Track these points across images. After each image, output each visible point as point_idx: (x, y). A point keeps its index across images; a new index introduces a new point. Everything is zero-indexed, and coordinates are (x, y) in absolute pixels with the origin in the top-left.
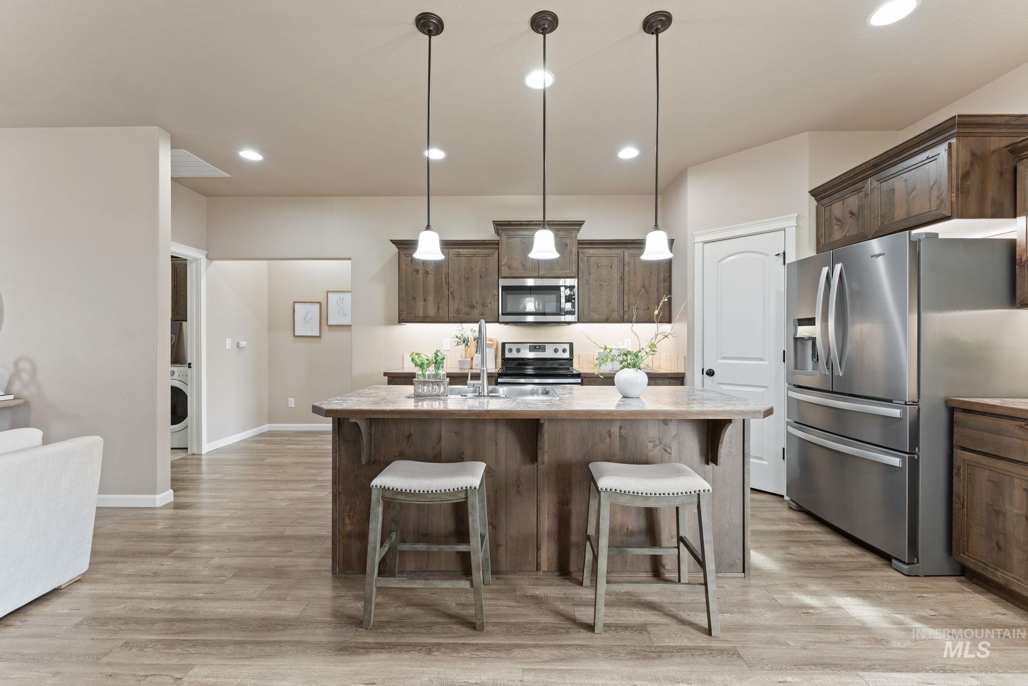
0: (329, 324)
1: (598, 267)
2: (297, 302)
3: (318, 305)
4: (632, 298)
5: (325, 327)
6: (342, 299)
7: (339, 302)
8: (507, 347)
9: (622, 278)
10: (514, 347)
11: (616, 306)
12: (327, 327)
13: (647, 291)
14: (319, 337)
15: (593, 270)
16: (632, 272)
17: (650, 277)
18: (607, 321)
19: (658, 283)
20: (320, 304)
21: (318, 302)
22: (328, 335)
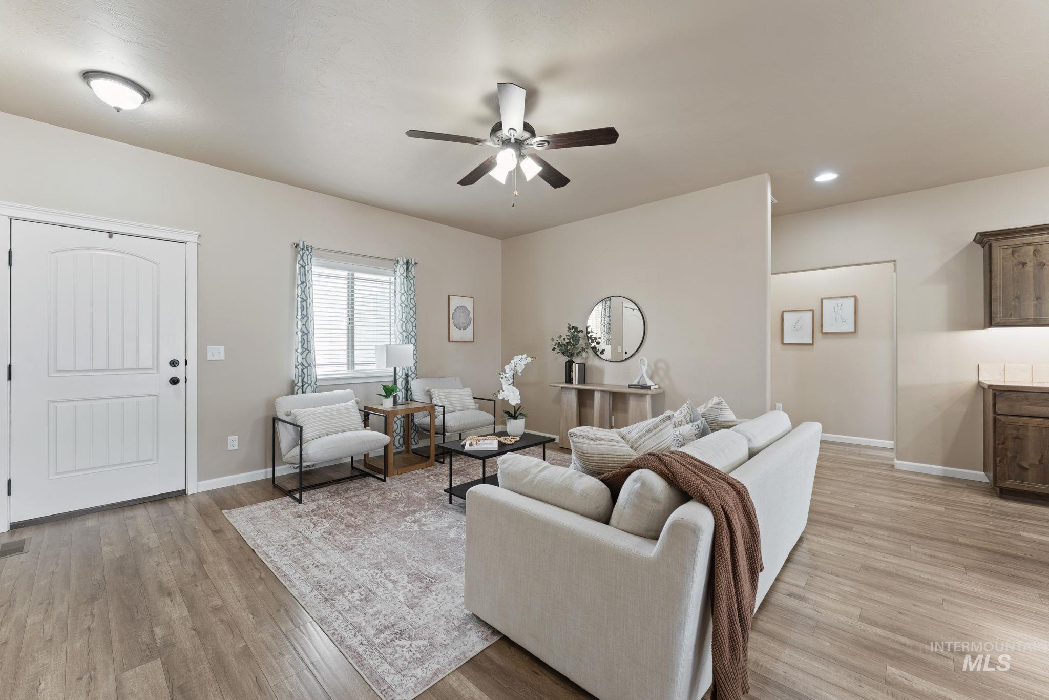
0: (824, 331)
2: (786, 311)
3: (811, 313)
5: (818, 335)
6: (840, 306)
7: (836, 308)
12: (821, 334)
14: (812, 344)
20: (813, 311)
21: (811, 310)
22: (821, 342)
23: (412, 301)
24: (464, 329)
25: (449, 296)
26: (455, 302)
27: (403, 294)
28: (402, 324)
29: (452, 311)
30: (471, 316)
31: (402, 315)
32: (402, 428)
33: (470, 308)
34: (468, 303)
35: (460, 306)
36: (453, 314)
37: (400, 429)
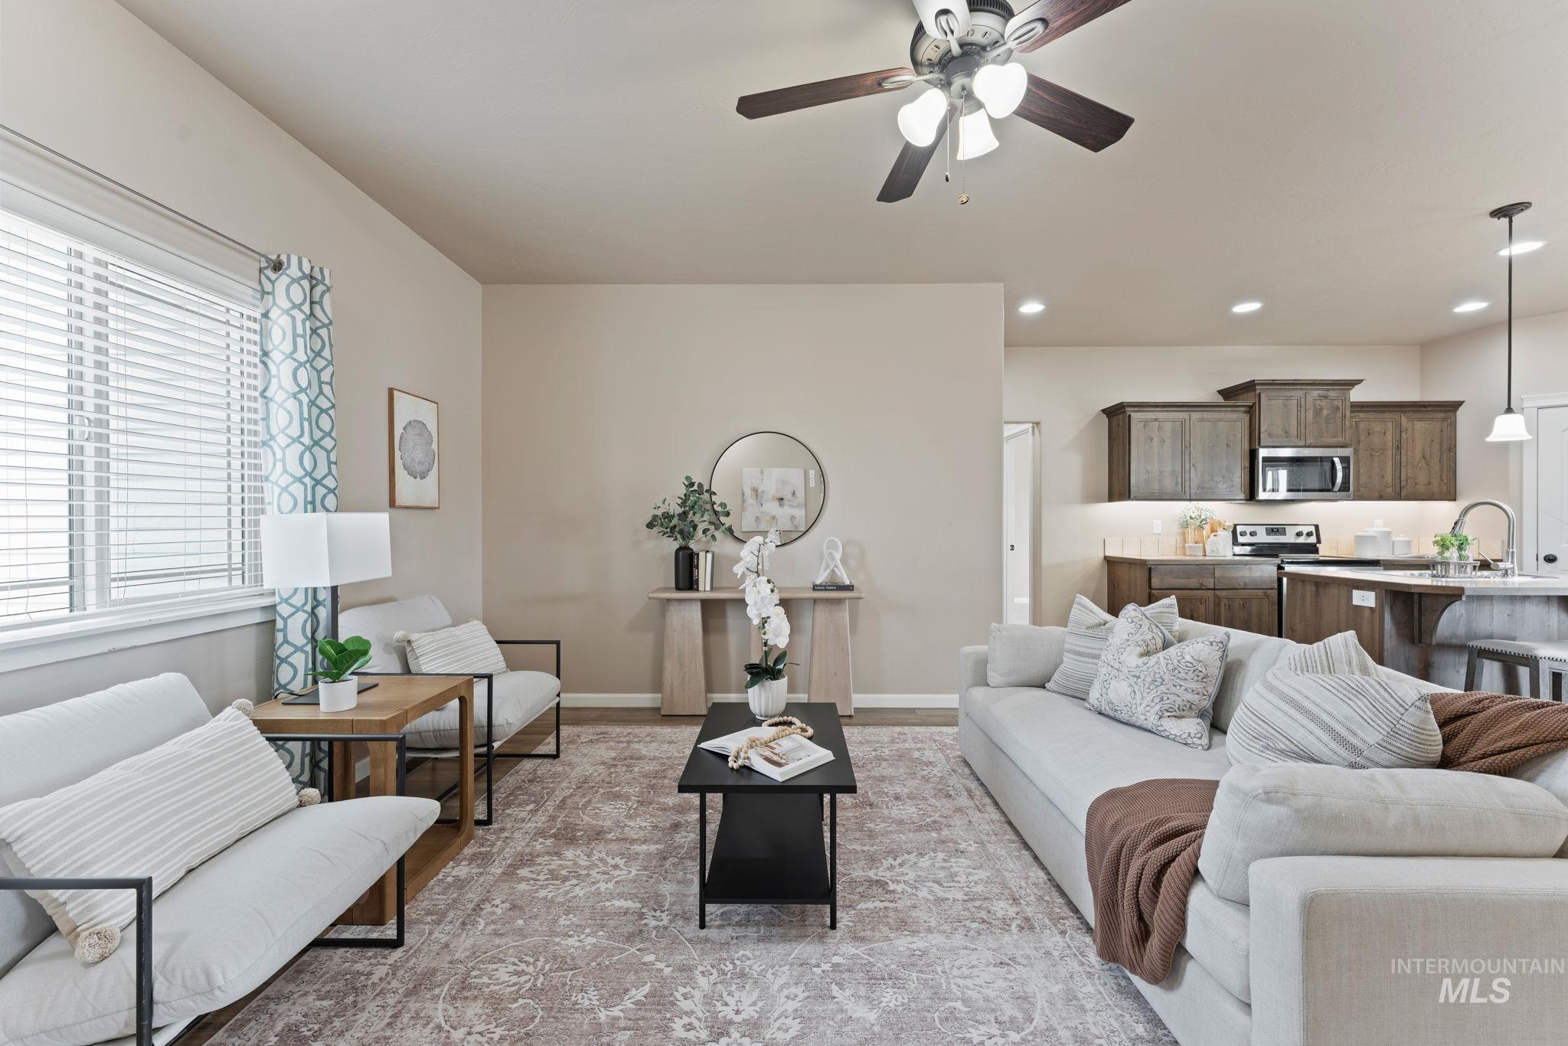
1: (1369, 434)
4: (1409, 471)
8: (1239, 529)
9: (1399, 448)
10: (1249, 529)
11: (1390, 481)
13: (1428, 463)
15: (1363, 438)
16: (1410, 440)
17: (1431, 445)
18: (1381, 498)
19: (1441, 452)
23: (326, 389)
24: (423, 477)
25: (391, 391)
26: (407, 409)
27: (301, 364)
28: (302, 454)
29: (398, 431)
30: (434, 446)
31: (302, 428)
32: (307, 760)
33: (432, 427)
34: (427, 413)
35: (415, 421)
36: (401, 438)
37: (303, 763)
